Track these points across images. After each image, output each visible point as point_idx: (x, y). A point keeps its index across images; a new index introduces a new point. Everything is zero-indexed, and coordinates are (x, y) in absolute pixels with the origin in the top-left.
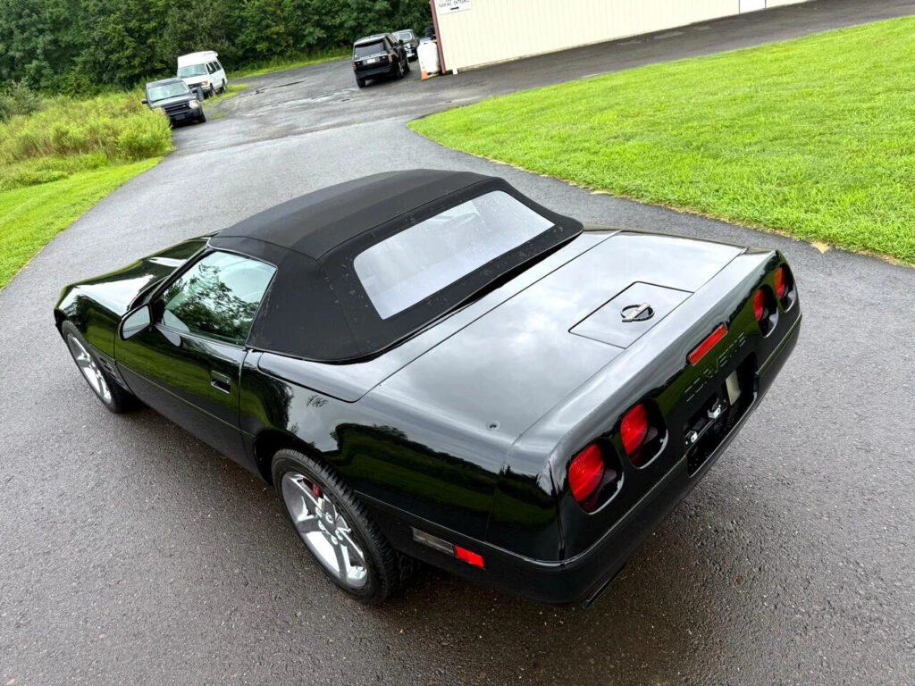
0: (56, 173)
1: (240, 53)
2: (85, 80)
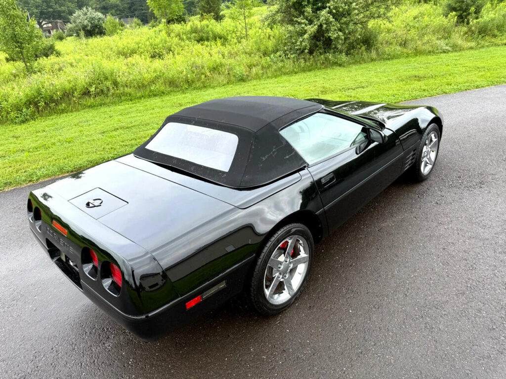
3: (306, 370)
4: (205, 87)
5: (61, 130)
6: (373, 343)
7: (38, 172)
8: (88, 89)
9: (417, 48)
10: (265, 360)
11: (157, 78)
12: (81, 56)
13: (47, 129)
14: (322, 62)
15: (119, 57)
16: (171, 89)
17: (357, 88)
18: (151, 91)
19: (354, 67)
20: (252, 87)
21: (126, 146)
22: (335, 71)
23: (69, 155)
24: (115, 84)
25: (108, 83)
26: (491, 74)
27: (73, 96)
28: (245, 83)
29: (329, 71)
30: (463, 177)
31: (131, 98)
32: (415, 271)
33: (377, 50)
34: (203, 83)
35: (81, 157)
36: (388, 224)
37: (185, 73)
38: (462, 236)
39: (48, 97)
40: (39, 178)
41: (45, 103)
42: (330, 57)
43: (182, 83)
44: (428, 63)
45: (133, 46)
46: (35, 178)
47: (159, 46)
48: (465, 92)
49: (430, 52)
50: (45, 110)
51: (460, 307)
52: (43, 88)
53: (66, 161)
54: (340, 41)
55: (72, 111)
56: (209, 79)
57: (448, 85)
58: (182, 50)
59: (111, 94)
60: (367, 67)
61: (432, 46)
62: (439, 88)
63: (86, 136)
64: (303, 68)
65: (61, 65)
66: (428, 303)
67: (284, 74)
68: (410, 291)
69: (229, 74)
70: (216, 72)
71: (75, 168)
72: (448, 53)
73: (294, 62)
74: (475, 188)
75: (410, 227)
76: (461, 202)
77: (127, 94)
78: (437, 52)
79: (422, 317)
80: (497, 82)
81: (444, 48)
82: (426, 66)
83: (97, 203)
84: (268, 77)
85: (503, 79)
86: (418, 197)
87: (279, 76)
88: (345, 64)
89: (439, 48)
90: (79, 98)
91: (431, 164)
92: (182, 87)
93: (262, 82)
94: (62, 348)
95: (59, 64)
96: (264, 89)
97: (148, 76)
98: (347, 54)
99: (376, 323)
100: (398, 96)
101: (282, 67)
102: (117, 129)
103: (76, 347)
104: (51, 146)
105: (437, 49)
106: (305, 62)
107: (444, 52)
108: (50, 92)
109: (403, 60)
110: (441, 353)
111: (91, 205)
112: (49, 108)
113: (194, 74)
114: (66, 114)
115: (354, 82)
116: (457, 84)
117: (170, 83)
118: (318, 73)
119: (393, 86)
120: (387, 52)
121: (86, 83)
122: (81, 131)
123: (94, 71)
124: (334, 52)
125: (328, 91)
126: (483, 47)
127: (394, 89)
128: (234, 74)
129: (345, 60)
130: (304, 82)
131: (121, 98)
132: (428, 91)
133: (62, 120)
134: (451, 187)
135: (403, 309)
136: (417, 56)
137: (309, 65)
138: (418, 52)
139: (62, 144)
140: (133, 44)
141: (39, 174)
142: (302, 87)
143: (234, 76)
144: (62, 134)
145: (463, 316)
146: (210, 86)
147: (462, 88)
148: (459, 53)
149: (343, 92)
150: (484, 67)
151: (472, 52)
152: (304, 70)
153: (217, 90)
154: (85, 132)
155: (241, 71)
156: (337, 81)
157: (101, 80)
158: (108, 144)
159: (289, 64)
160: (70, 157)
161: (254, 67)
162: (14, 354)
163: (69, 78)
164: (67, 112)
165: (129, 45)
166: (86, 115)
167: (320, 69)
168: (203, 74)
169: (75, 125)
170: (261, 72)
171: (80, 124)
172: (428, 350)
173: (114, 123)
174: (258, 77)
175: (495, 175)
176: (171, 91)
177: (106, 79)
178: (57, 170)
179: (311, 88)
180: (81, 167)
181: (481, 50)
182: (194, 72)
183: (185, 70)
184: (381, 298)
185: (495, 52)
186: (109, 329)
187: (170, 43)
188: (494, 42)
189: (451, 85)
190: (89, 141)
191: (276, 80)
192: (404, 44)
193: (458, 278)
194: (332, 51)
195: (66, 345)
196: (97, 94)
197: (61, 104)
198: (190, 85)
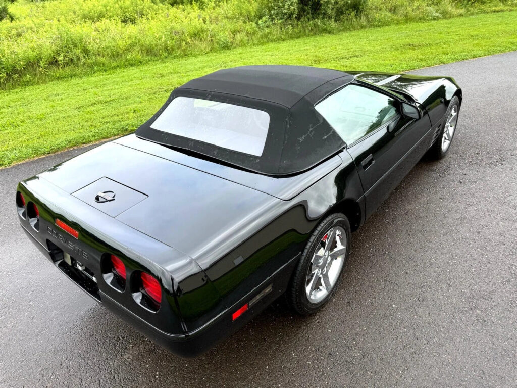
3: (359, 375)
4: (186, 55)
5: (29, 105)
6: (425, 342)
7: (9, 154)
8: (54, 58)
9: (408, 14)
10: (311, 366)
11: (132, 45)
12: (42, 20)
13: (12, 104)
14: (310, 28)
15: (86, 21)
16: (149, 57)
17: (351, 57)
18: (126, 60)
19: (344, 34)
20: (238, 56)
21: (108, 122)
22: (325, 38)
23: (43, 134)
24: (86, 51)
25: (78, 51)
26: (486, 43)
27: (39, 66)
28: (229, 51)
29: (318, 38)
30: (482, 153)
31: (104, 68)
32: (453, 258)
33: (366, 15)
34: (184, 50)
35: (57, 136)
36: (414, 206)
37: (163, 39)
38: (495, 218)
39: (9, 66)
40: (11, 162)
41: (7, 74)
42: (319, 23)
43: (160, 51)
44: (420, 31)
45: (100, 8)
46: (6, 162)
47: (129, 9)
48: (462, 62)
49: (420, 19)
50: (7, 82)
51: (509, 296)
52: (3, 56)
53: (41, 141)
54: (330, 6)
55: (38, 84)
56: (190, 47)
57: (444, 54)
58: (156, 14)
59: (82, 63)
60: (359, 35)
61: (422, 13)
62: (437, 57)
63: (60, 112)
64: (291, 35)
65: (19, 30)
66: (474, 294)
67: (271, 41)
68: (452, 281)
69: (212, 40)
70: (197, 38)
71: (52, 149)
72: (438, 20)
73: (281, 29)
74: (496, 165)
75: (438, 209)
76: (486, 181)
77: (100, 64)
78: (428, 18)
79: (471, 309)
80: (493, 51)
81: (434, 14)
82: (419, 34)
83: (109, 196)
84: (254, 45)
85: (499, 48)
86: (440, 176)
87: (266, 43)
88: (334, 31)
89: (429, 14)
90: (46, 68)
91: (449, 140)
92: (161, 55)
93: (249, 50)
94: (73, 362)
95: (16, 29)
96: (252, 57)
97: (122, 43)
98: (336, 21)
99: (424, 318)
100: (396, 66)
101: (268, 33)
102: (95, 103)
103: (89, 361)
104: (19, 123)
105: (428, 16)
106: (293, 29)
107: (435, 19)
108: (12, 61)
109: (393, 27)
110: (500, 349)
111: (101, 199)
112: (11, 80)
113: (174, 41)
114: (32, 87)
115: (347, 51)
116: (454, 53)
117: (148, 51)
118: (307, 40)
119: (389, 55)
120: (377, 19)
121: (53, 51)
122: (52, 106)
123: (61, 37)
124: (323, 18)
125: (321, 60)
126: (472, 14)
127: (391, 59)
128: (217, 41)
129: (334, 26)
130: (294, 50)
131: (94, 68)
132: (425, 60)
133: (28, 94)
134: (470, 164)
135: (450, 301)
136: (407, 22)
137: (297, 31)
138: (408, 19)
139: (33, 122)
140: (100, 7)
141: (10, 157)
142: (292, 56)
143: (217, 43)
144: (31, 110)
145: (514, 307)
146: (191, 54)
147: (460, 58)
148: (450, 21)
149: (338, 62)
150: (478, 36)
151: (462, 19)
152: (292, 37)
153: (200, 58)
154: (58, 107)
155: (225, 38)
156: (328, 49)
157: (69, 47)
158: (87, 121)
159: (276, 31)
160: (45, 136)
161: (238, 33)
162: (16, 373)
163: (31, 45)
164: (32, 85)
165: (95, 8)
166: (55, 87)
167: (308, 36)
168: (183, 40)
169: (45, 100)
170: (246, 38)
171: (50, 98)
172: (486, 346)
173: (90, 96)
174: (242, 44)
175: (514, 150)
176: (149, 60)
177: (75, 46)
178: (31, 152)
179: (303, 57)
180: (59, 148)
181: (471, 17)
182: (173, 39)
183: (163, 37)
184: (423, 289)
185: (485, 19)
186: (125, 337)
187: (142, 6)
188: (483, 9)
189: (447, 54)
190: (64, 117)
191: (263, 47)
192: (394, 10)
193: (500, 264)
194: (321, 16)
195: (76, 359)
196: (66, 64)
197: (25, 75)
198: (169, 54)
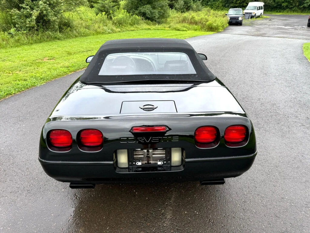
0: (185, 29)
1: (275, 5)
2: (221, 5)
17: (87, 51)
33: (76, 30)
42: (50, 34)
81: (108, 31)
88: (62, 39)
115: (82, 48)
120: (82, 32)
124: (52, 31)
126: (124, 31)
129: (60, 36)
151: (121, 33)
167: (47, 41)
188: (127, 29)
